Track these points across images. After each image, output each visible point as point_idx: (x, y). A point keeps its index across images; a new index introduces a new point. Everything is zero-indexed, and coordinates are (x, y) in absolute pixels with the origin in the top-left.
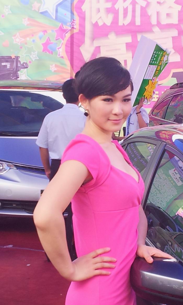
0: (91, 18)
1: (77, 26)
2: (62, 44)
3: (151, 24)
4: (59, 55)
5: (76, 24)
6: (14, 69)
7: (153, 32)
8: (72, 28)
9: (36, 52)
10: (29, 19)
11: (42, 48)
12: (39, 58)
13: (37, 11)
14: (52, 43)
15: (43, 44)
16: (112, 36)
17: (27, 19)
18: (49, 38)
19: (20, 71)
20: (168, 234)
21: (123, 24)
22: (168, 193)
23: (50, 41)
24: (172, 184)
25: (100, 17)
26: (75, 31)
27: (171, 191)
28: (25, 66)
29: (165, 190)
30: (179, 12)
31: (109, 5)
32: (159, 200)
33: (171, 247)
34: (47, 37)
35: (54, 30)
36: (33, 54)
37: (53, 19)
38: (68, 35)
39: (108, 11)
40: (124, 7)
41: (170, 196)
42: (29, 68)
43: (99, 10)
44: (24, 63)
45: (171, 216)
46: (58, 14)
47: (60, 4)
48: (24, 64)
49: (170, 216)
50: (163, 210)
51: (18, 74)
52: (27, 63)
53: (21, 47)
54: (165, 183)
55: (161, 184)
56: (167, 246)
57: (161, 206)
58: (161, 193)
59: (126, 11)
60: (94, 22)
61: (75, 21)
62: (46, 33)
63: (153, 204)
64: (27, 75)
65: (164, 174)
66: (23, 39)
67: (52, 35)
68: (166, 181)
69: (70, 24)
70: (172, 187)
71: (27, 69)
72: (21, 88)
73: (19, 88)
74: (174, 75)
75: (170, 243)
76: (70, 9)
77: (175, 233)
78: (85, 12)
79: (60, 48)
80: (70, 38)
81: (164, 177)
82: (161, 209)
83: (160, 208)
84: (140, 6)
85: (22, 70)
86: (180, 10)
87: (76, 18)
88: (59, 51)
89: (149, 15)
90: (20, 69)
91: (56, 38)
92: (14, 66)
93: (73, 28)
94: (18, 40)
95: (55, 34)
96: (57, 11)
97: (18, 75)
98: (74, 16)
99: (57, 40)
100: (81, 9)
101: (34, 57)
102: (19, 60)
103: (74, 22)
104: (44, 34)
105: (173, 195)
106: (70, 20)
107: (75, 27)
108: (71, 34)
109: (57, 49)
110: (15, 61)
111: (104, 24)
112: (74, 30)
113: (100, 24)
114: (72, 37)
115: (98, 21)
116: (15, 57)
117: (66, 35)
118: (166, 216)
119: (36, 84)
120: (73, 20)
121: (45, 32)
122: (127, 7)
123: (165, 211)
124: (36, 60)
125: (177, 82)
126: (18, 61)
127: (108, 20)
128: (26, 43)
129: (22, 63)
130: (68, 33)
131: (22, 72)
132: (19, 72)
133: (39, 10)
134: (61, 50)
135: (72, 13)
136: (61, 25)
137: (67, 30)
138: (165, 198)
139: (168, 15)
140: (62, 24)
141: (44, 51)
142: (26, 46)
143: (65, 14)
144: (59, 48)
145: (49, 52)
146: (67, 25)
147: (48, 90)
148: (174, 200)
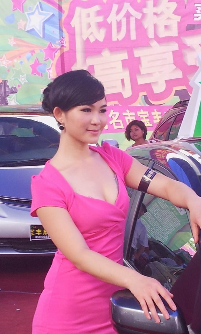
0: (81, 34)
1: (67, 44)
2: (52, 64)
3: (148, 37)
4: (50, 77)
5: (65, 42)
6: (2, 95)
7: (151, 46)
8: (61, 46)
9: (25, 75)
10: (15, 39)
11: (31, 69)
12: (28, 81)
13: (23, 29)
14: (41, 64)
15: (31, 66)
16: (106, 53)
17: (13, 39)
18: (37, 58)
19: (8, 96)
20: (167, 269)
21: (118, 39)
22: (169, 225)
23: (39, 62)
24: (174, 213)
25: (91, 32)
26: (66, 49)
27: (174, 222)
28: (14, 91)
29: (167, 222)
30: (179, 23)
31: (100, 19)
32: (160, 233)
33: (170, 284)
34: (36, 58)
35: (43, 49)
36: (22, 77)
37: (41, 37)
38: (58, 55)
39: (100, 25)
40: (117, 21)
41: (171, 228)
42: (18, 92)
43: (89, 25)
44: (13, 87)
45: (172, 250)
46: (46, 32)
47: (47, 21)
48: (13, 89)
49: (170, 250)
50: (164, 244)
51: (7, 99)
52: (16, 87)
53: (9, 71)
54: (166, 214)
55: (162, 215)
56: (167, 283)
57: (162, 241)
58: (162, 226)
59: (119, 24)
60: (85, 39)
61: (65, 38)
62: (33, 54)
63: (154, 239)
64: (17, 101)
65: (165, 204)
66: (10, 62)
67: (41, 55)
68: (168, 210)
69: (59, 42)
70: (175, 217)
71: (16, 94)
72: (9, 113)
73: (7, 114)
74: (177, 93)
75: (170, 280)
76: (58, 25)
77: (175, 268)
78: (74, 28)
79: (50, 69)
80: (60, 58)
81: (166, 207)
82: (163, 243)
83: (160, 242)
84: (134, 19)
85: (10, 95)
86: (179, 20)
87: (66, 35)
88: (49, 72)
89: (146, 27)
90: (9, 94)
91: (45, 58)
92: (2, 92)
93: (63, 46)
94: (4, 62)
95: (44, 54)
96: (44, 29)
97: (7, 101)
98: (63, 33)
99: (46, 60)
100: (70, 25)
101: (23, 80)
102: (7, 84)
103: (63, 39)
104: (32, 55)
105: (175, 227)
106: (58, 38)
107: (65, 45)
108: (61, 53)
109: (47, 71)
110: (3, 85)
111: (97, 40)
112: (64, 48)
113: (92, 40)
114: (62, 56)
115: (89, 38)
116: (3, 81)
117: (56, 54)
118: (167, 250)
119: (25, 109)
120: (62, 37)
121: (33, 52)
122: (121, 20)
123: (166, 245)
124: (25, 83)
125: (180, 100)
126: (6, 86)
127: (100, 36)
128: (14, 66)
129: (10, 88)
130: (57, 52)
131: (11, 98)
132: (7, 98)
133: (25, 29)
134: (51, 71)
135: (61, 30)
136: (49, 45)
137: (56, 48)
138: (166, 231)
139: (166, 27)
140: (50, 43)
141: (33, 73)
142: (14, 68)
143: (53, 31)
144: (48, 70)
145: (38, 74)
146: (56, 44)
147: (38, 115)
148: (177, 232)
